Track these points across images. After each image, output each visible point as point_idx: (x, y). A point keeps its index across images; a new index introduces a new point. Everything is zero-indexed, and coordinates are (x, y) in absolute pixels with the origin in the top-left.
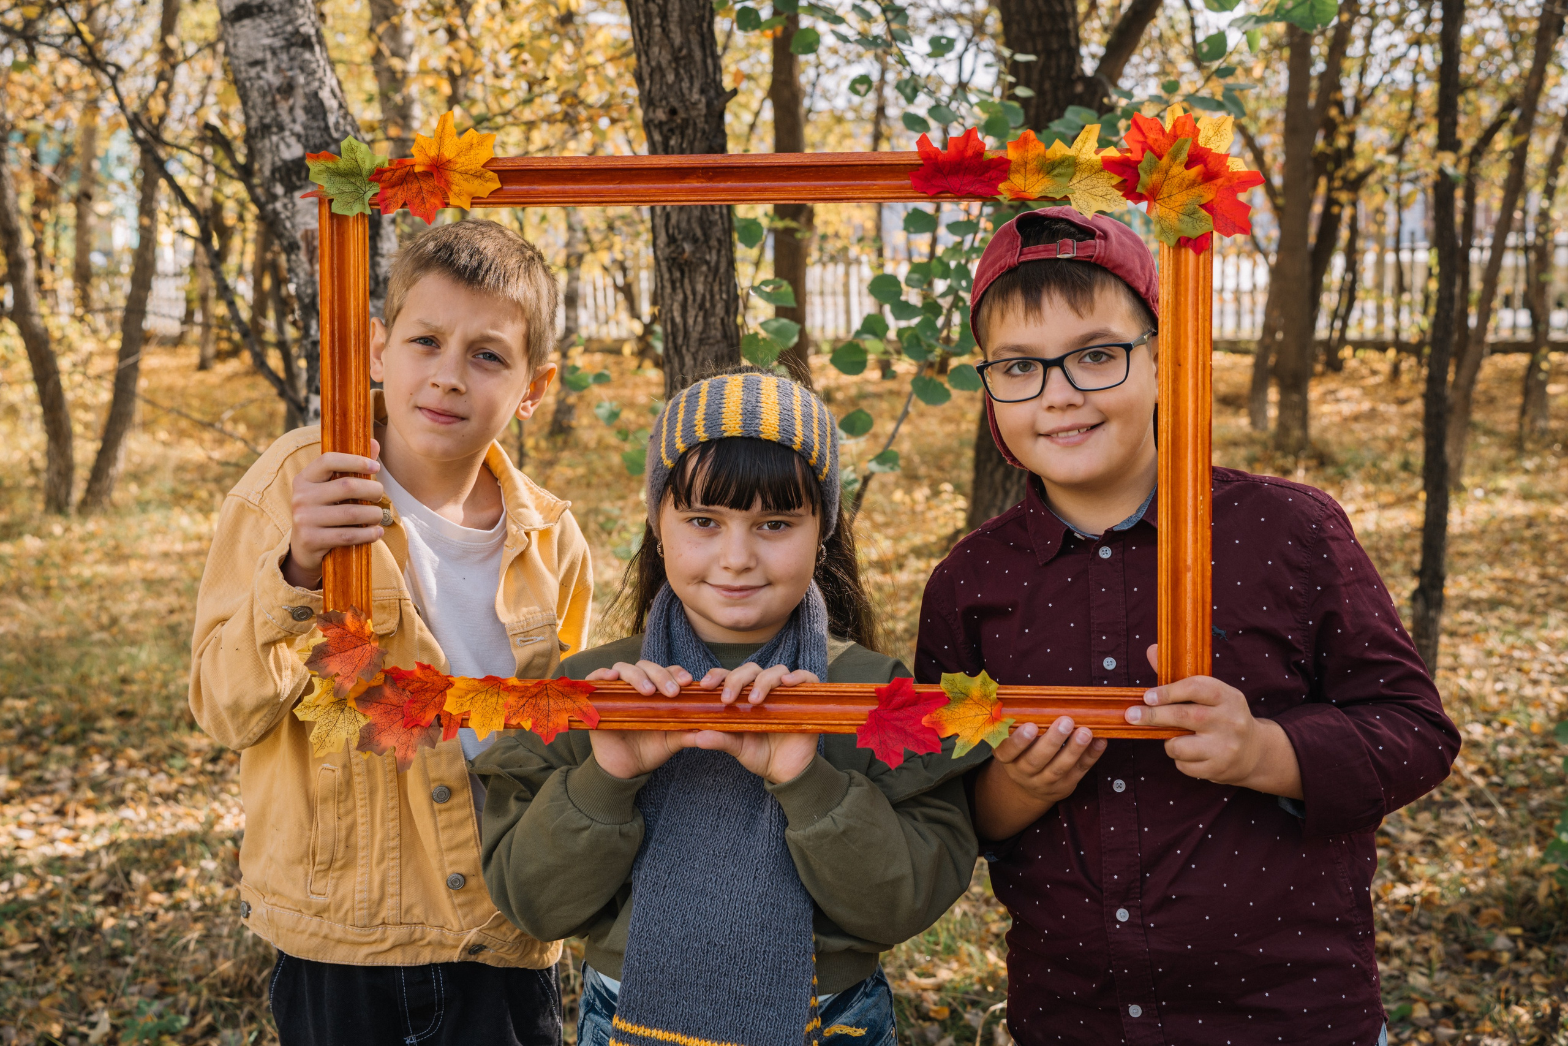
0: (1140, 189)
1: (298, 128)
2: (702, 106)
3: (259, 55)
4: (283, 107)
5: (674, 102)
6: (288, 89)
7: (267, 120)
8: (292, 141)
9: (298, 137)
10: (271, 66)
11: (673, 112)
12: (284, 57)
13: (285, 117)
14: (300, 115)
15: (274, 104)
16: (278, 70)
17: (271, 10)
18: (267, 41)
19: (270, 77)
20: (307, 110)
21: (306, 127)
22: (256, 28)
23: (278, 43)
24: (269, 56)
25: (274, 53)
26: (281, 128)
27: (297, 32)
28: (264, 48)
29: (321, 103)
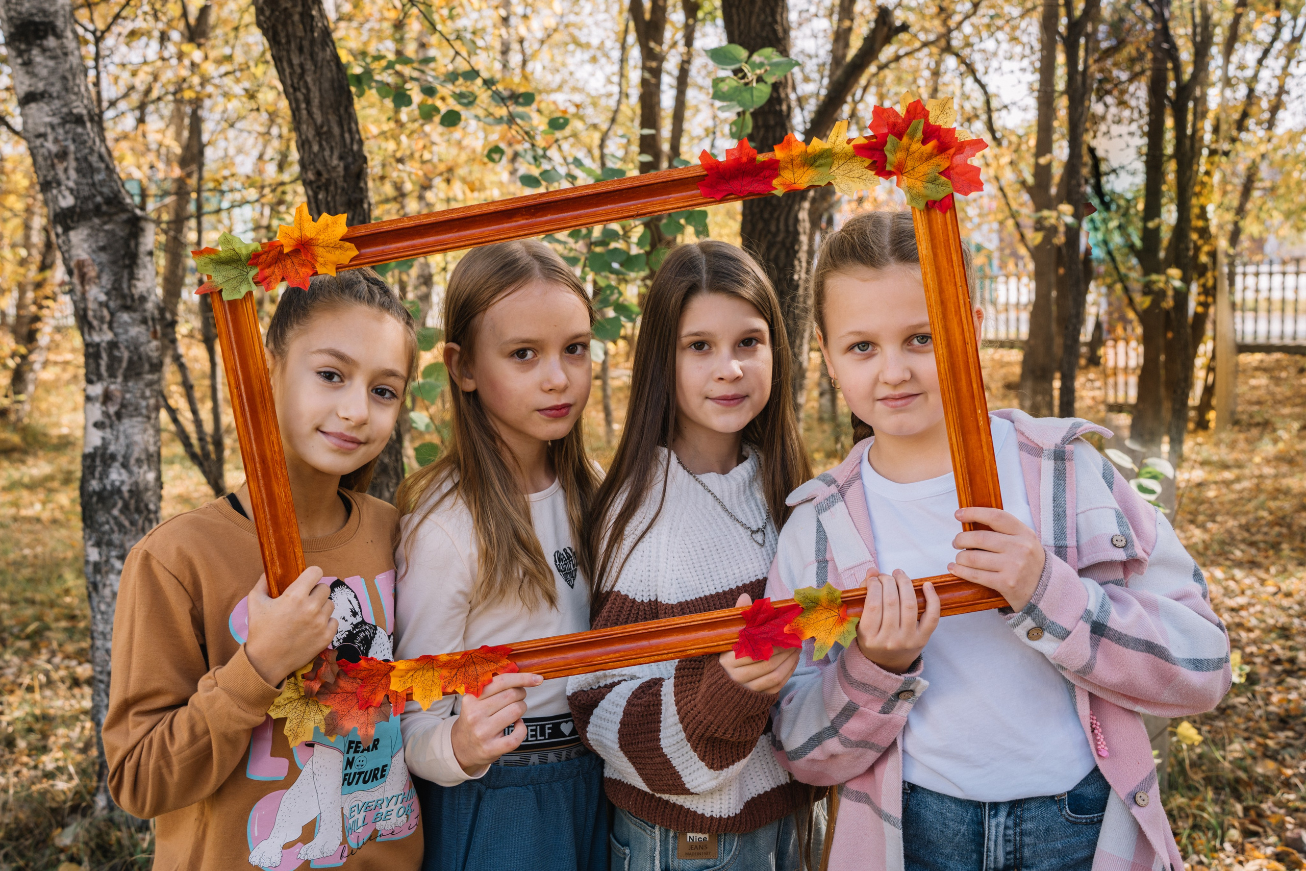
0: (889, 168)
1: (71, 184)
2: (341, 169)
3: (42, 130)
4: (60, 168)
5: (320, 167)
6: (63, 155)
7: (49, 178)
8: (67, 193)
9: (71, 190)
10: (50, 138)
11: (319, 174)
12: (61, 131)
13: (62, 176)
14: (73, 174)
15: (53, 166)
16: (56, 141)
17: (51, 96)
18: (48, 119)
19: (51, 146)
20: (78, 171)
21: (77, 183)
22: (40, 110)
23: (56, 120)
24: (49, 130)
25: (53, 127)
26: (59, 184)
27: (71, 113)
28: (46, 125)
29: (90, 165)
